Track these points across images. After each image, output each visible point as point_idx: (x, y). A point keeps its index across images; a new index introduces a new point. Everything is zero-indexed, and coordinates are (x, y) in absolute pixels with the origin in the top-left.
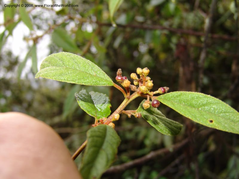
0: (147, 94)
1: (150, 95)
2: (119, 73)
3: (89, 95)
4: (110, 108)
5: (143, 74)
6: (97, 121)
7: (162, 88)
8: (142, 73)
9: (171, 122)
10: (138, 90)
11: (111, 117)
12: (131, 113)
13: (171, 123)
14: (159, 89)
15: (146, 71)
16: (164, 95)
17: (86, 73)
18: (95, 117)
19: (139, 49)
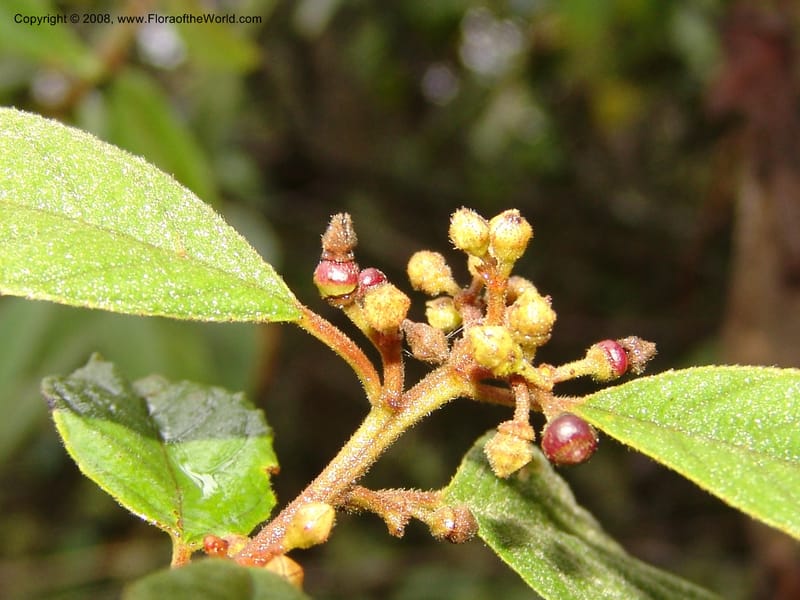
0: (517, 378)
1: (531, 386)
2: (335, 239)
3: (134, 395)
4: (267, 477)
5: (491, 250)
6: (183, 552)
7: (609, 343)
8: (486, 241)
9: (664, 583)
10: (456, 357)
11: (276, 528)
12: (409, 509)
13: (663, 589)
14: (595, 351)
15: (510, 231)
16: (622, 386)
17: (120, 234)
18: (174, 532)
19: (462, 52)
